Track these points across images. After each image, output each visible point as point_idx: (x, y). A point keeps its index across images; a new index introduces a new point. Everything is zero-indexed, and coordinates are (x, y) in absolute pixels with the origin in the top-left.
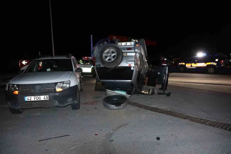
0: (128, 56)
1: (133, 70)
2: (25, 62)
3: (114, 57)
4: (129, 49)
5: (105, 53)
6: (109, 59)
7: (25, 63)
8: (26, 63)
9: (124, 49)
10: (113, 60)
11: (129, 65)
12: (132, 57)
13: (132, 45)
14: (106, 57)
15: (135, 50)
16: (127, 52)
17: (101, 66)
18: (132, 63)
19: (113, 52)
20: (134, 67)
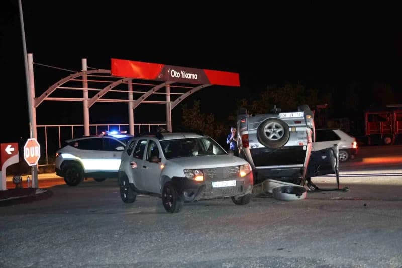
0: (297, 132)
1: (305, 151)
2: (11, 147)
3: (280, 133)
4: (299, 122)
5: (266, 129)
6: (274, 137)
7: (11, 152)
8: (13, 149)
9: (291, 122)
10: (279, 137)
11: (300, 144)
12: (302, 133)
13: (302, 117)
14: (268, 134)
15: (306, 124)
16: (295, 127)
17: (259, 147)
18: (304, 140)
19: (277, 127)
20: (306, 146)
